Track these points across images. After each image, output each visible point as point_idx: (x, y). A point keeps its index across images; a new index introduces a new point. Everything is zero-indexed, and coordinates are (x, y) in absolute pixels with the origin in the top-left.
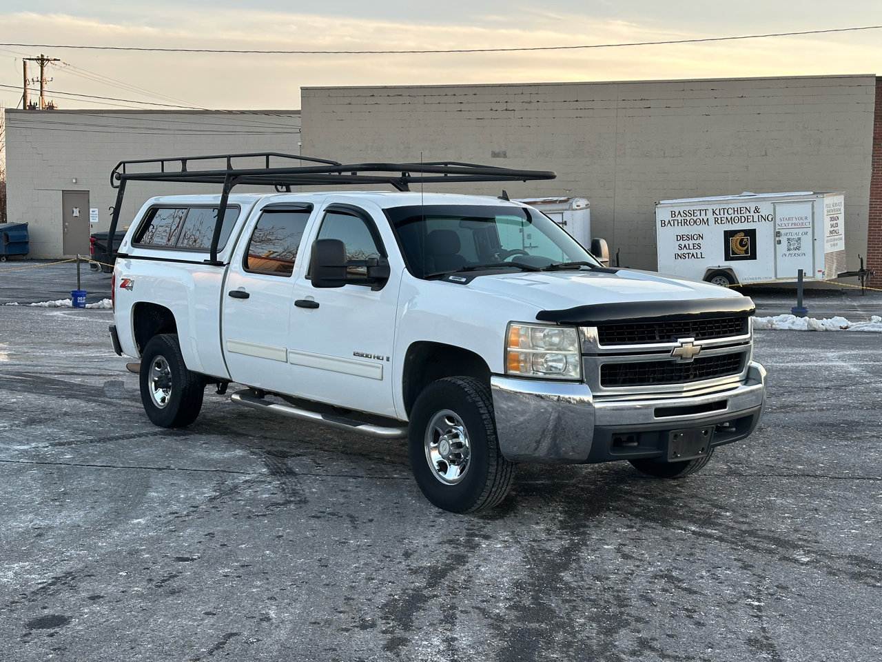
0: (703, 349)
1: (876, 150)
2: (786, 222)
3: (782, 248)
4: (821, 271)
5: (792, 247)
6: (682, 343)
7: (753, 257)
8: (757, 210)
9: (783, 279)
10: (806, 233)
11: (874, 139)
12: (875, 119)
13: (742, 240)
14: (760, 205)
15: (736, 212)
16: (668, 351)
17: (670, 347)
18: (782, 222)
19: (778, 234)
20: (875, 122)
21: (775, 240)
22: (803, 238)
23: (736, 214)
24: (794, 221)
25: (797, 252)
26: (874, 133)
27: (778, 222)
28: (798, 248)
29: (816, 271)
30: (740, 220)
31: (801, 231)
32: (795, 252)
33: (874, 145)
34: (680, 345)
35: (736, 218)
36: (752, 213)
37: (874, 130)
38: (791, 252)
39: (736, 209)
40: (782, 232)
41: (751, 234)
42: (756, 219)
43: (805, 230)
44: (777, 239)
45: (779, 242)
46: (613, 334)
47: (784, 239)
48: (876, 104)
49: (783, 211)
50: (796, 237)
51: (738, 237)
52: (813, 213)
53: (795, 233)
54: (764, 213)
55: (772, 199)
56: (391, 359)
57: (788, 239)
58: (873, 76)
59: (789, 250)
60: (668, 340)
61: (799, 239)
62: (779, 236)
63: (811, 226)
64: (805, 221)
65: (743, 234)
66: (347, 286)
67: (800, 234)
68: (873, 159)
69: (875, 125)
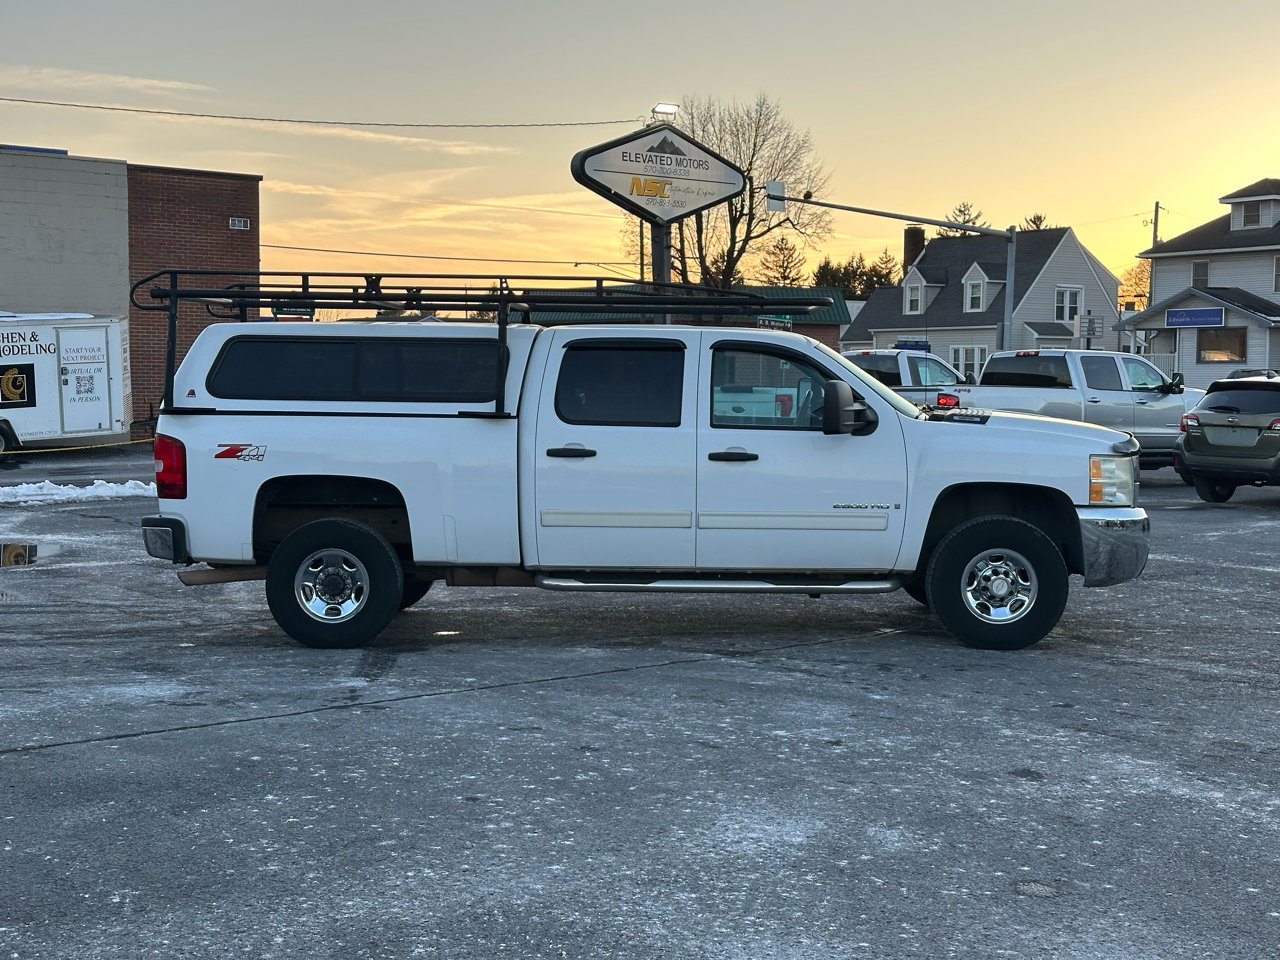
1: (134, 261)
2: (74, 355)
3: (70, 390)
4: (120, 421)
5: (82, 389)
7: (32, 403)
8: (34, 338)
9: (71, 432)
10: (100, 370)
11: (131, 245)
12: (130, 219)
13: (15, 379)
14: (38, 330)
15: (6, 340)
18: (69, 354)
19: (63, 371)
20: (129, 223)
21: (60, 379)
22: (96, 376)
23: (6, 343)
24: (84, 353)
25: (89, 395)
26: (130, 238)
27: (63, 354)
28: (90, 391)
29: (113, 420)
30: (11, 350)
31: (93, 367)
32: (85, 395)
33: (130, 254)
35: (7, 348)
36: (28, 342)
37: (130, 234)
38: (81, 395)
39: (5, 336)
40: (70, 368)
41: (28, 370)
42: (33, 350)
43: (99, 366)
44: (63, 377)
45: (66, 382)
47: (71, 378)
48: (130, 201)
49: (70, 339)
50: (87, 375)
51: (10, 375)
52: (107, 343)
53: (86, 370)
54: (43, 341)
55: (53, 322)
56: (903, 507)
57: (78, 378)
58: (123, 163)
59: (78, 392)
61: (91, 378)
62: (65, 374)
63: (105, 360)
64: (98, 353)
65: (16, 371)
67: (92, 371)
68: (130, 272)
69: (130, 227)
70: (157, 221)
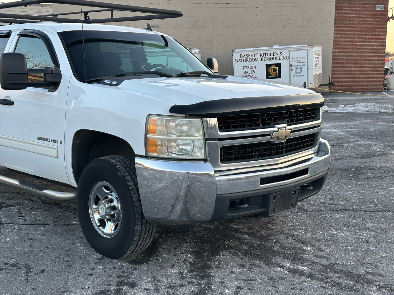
0: (292, 132)
1: (336, 25)
2: (295, 60)
3: (293, 72)
4: (311, 84)
5: (298, 72)
6: (278, 128)
8: (281, 54)
10: (304, 65)
11: (335, 19)
12: (335, 9)
13: (274, 69)
14: (282, 51)
15: (271, 55)
16: (269, 135)
17: (270, 131)
18: (293, 60)
19: (291, 66)
20: (335, 11)
21: (290, 69)
22: (303, 67)
23: (271, 56)
24: (299, 59)
25: (300, 74)
26: (335, 16)
27: (291, 59)
28: (300, 73)
29: (309, 83)
30: (273, 59)
31: (302, 64)
33: (335, 22)
34: (277, 129)
35: (271, 58)
36: (279, 55)
37: (335, 15)
38: (297, 74)
39: (271, 54)
40: (293, 64)
41: (279, 65)
42: (281, 58)
44: (291, 68)
45: (292, 70)
46: (228, 123)
47: (294, 68)
48: (336, 2)
49: (294, 54)
51: (272, 67)
52: (308, 55)
53: (299, 65)
54: (284, 55)
55: (288, 48)
56: (63, 143)
57: (296, 68)
59: (296, 73)
60: (268, 126)
61: (301, 68)
62: (292, 67)
63: (306, 61)
64: (304, 59)
65: (275, 66)
66: (29, 89)
67: (302, 66)
68: (334, 29)
69: (335, 12)
70: (346, 9)
